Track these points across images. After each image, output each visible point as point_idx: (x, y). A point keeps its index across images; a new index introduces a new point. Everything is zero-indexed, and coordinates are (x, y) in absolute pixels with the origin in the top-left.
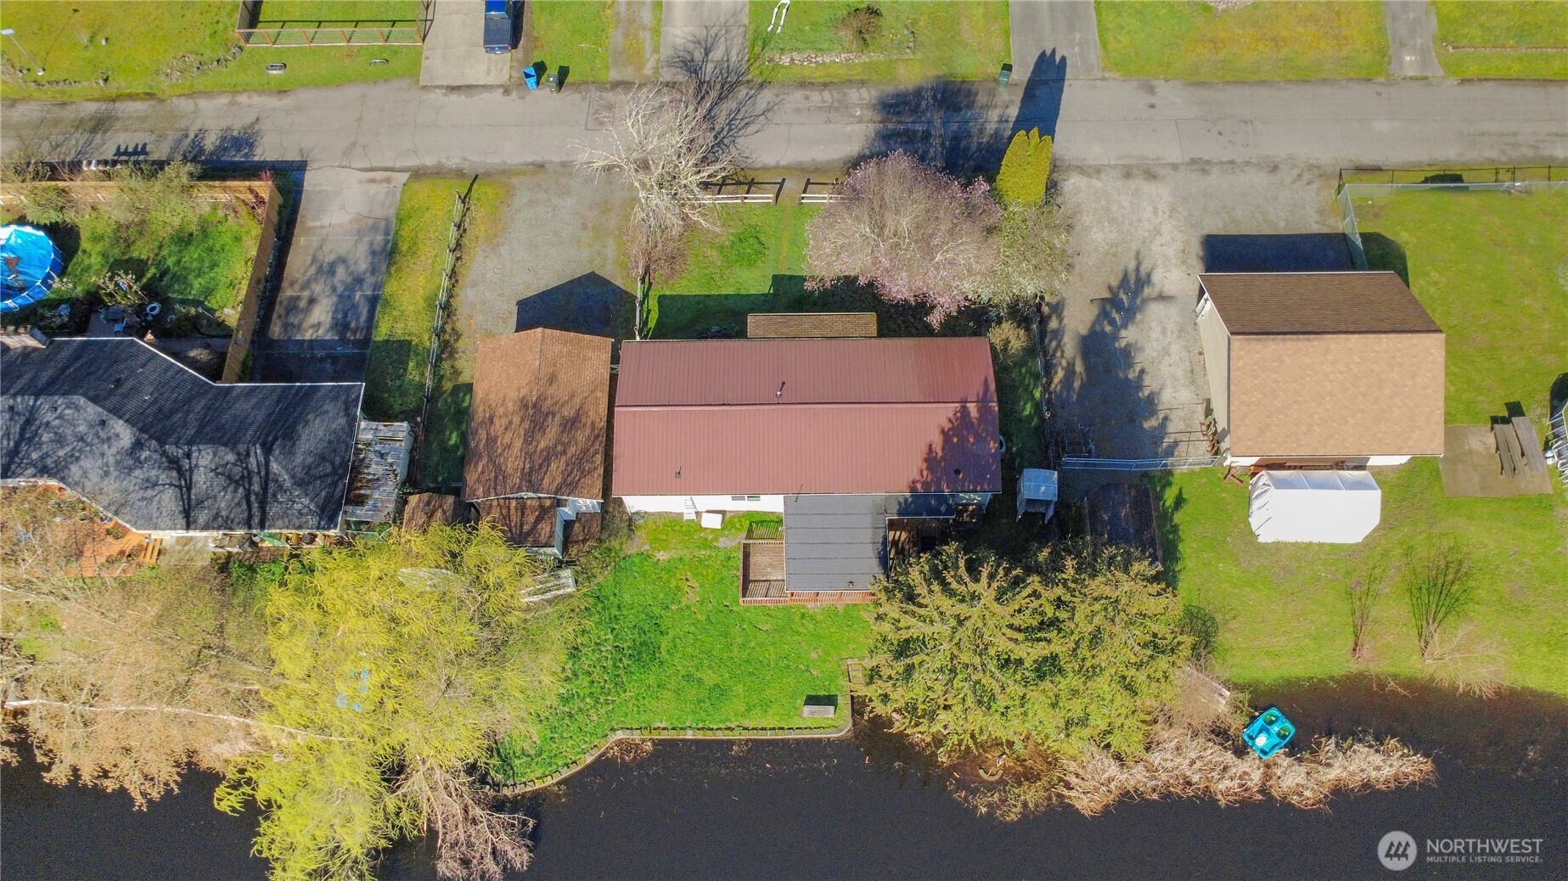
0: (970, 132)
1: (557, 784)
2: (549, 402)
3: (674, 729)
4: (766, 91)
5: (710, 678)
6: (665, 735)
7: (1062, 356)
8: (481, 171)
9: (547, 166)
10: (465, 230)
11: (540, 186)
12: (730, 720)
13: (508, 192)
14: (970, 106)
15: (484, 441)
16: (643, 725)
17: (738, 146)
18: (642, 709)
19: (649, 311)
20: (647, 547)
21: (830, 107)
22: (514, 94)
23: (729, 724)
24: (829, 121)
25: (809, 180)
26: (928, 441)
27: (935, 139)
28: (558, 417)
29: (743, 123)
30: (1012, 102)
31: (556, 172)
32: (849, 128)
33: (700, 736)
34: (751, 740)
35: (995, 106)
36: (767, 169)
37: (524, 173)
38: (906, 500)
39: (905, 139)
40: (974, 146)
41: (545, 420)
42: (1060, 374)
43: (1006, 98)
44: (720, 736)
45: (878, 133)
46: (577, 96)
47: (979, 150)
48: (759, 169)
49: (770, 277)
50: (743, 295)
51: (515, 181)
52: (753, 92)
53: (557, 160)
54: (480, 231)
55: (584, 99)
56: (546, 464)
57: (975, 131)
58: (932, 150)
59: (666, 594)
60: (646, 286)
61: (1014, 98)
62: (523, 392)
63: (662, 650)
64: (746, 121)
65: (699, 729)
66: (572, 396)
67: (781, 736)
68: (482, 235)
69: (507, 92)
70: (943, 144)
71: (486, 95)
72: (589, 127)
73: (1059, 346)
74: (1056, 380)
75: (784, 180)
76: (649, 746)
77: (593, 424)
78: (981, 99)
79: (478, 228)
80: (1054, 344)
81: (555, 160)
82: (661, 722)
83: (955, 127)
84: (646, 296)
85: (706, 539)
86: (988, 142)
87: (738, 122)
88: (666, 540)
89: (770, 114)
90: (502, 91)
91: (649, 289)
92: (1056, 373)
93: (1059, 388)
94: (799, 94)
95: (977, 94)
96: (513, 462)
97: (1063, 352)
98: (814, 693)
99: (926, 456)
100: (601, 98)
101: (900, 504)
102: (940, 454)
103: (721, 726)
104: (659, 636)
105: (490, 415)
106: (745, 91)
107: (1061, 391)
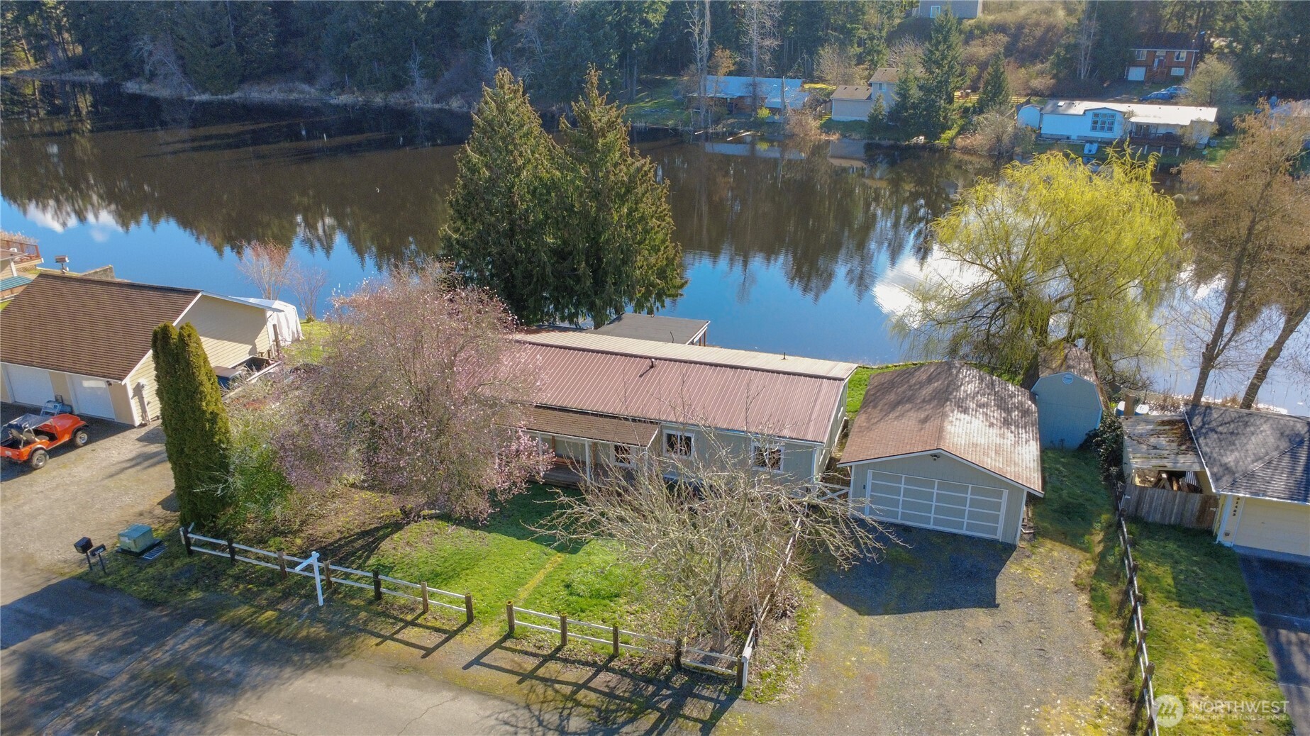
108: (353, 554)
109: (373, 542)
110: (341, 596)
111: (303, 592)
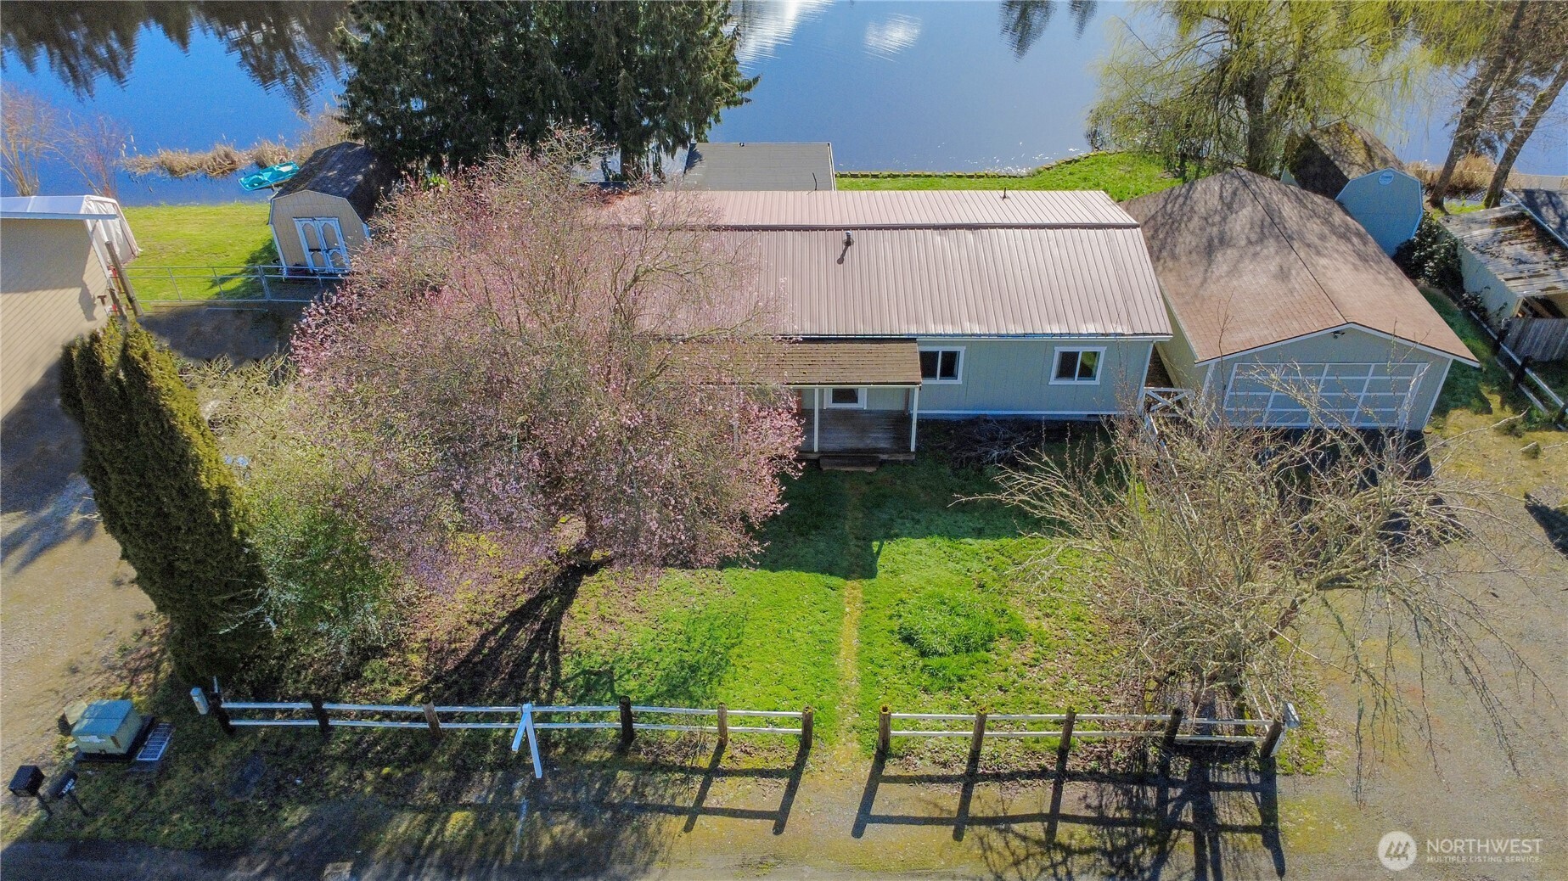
25: (779, 828)
75: (857, 831)
108: (525, 661)
109: (544, 629)
110: (561, 750)
111: (489, 758)
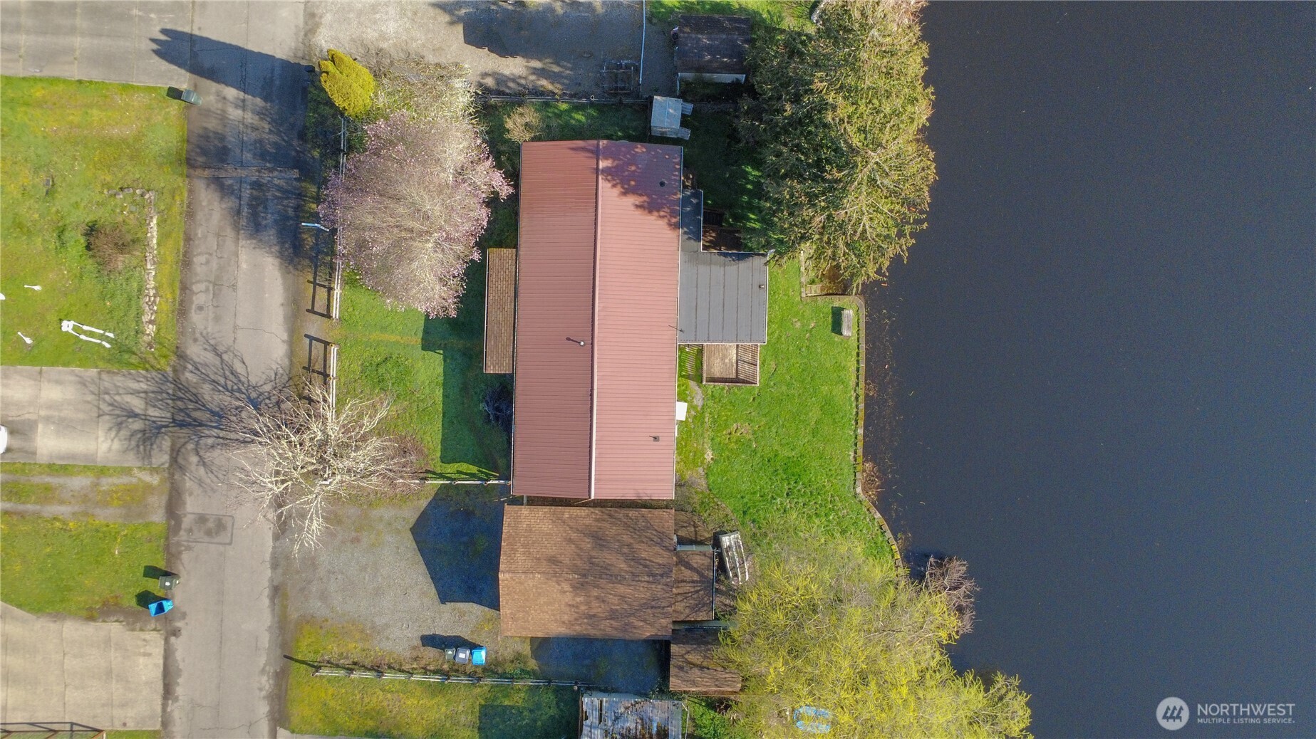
0: (256, 142)
1: (896, 541)
2: (579, 563)
3: (856, 445)
4: (188, 352)
5: (815, 414)
6: (860, 452)
7: (525, 78)
8: (279, 652)
9: (276, 583)
10: (355, 663)
11: (303, 589)
12: (850, 397)
13: (308, 622)
14: (222, 138)
15: (612, 622)
16: (852, 470)
17: (261, 383)
18: (838, 471)
19: (460, 472)
20: (700, 469)
21: (215, 284)
22: (179, 624)
23: (853, 399)
24: (234, 287)
25: (308, 311)
26: (632, 208)
27: (263, 178)
28: (593, 553)
29: (231, 377)
30: (218, 94)
31: (284, 574)
32: (244, 266)
33: (861, 423)
34: (866, 380)
35: (224, 111)
36: (291, 354)
37: (284, 607)
38: (685, 233)
39: (260, 208)
40: (274, 138)
41: (598, 565)
42: (544, 83)
43: (212, 98)
44: (862, 406)
45: (251, 237)
46: (185, 556)
47: (279, 133)
48: (291, 361)
49: (425, 353)
50: (445, 380)
51: (294, 615)
52: (190, 367)
53: (269, 573)
54: (355, 648)
55: (189, 548)
56: (642, 561)
57: (254, 136)
58: (276, 181)
59: (743, 453)
60: (430, 475)
61: (213, 90)
62: (567, 587)
63: (790, 456)
64: (228, 373)
65: (857, 424)
66: (570, 541)
67: (863, 355)
68: (360, 646)
69: (176, 633)
70: (271, 170)
71: (179, 655)
72: (228, 541)
73: (514, 80)
74: (550, 87)
75: (306, 336)
76: (868, 465)
77: (597, 520)
78: (212, 124)
79: (354, 649)
80: (511, 85)
81: (270, 575)
82: (850, 455)
83: (248, 156)
84: (441, 476)
85: (695, 417)
86: (269, 123)
87: (229, 382)
88: (695, 452)
89: (221, 349)
90: (173, 639)
91: (434, 473)
92: (542, 86)
93: (558, 86)
94: (196, 318)
95: (206, 129)
96: (639, 592)
97: (520, 77)
98: (830, 326)
99: (647, 212)
100: (190, 531)
101: (689, 238)
102: (645, 198)
103: (854, 405)
104: (779, 458)
105: (586, 618)
106: (188, 375)
107: (563, 84)
